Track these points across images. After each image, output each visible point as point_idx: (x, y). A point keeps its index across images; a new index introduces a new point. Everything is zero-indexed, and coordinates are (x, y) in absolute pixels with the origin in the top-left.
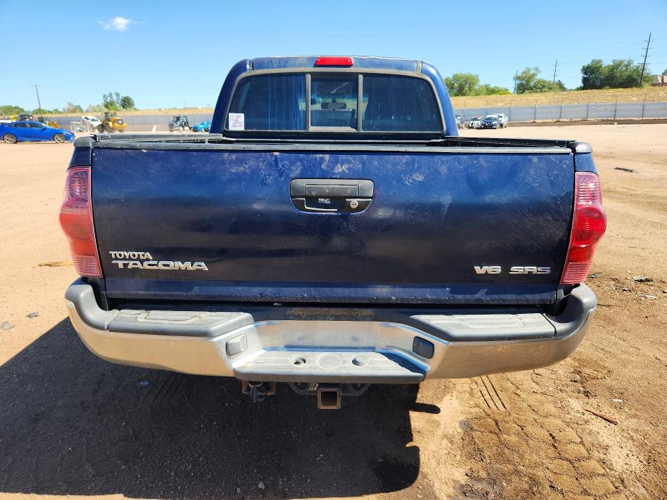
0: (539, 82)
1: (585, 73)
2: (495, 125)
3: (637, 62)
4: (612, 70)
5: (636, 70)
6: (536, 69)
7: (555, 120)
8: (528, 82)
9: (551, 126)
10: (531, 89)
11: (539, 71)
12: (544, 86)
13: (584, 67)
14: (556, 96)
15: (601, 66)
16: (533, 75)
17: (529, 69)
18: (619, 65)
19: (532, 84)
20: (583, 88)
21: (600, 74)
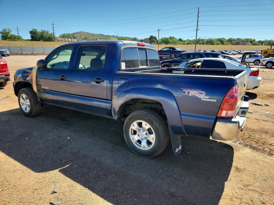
0: (13, 35)
1: (31, 34)
2: (6, 54)
3: (51, 32)
4: (42, 34)
5: (51, 35)
6: (9, 30)
7: (31, 53)
8: (7, 35)
9: (30, 55)
10: (9, 38)
11: (11, 31)
12: (15, 38)
13: (30, 31)
14: (27, 43)
15: (37, 32)
16: (8, 32)
17: (6, 29)
18: (44, 32)
19: (9, 36)
20: (32, 40)
21: (37, 35)
